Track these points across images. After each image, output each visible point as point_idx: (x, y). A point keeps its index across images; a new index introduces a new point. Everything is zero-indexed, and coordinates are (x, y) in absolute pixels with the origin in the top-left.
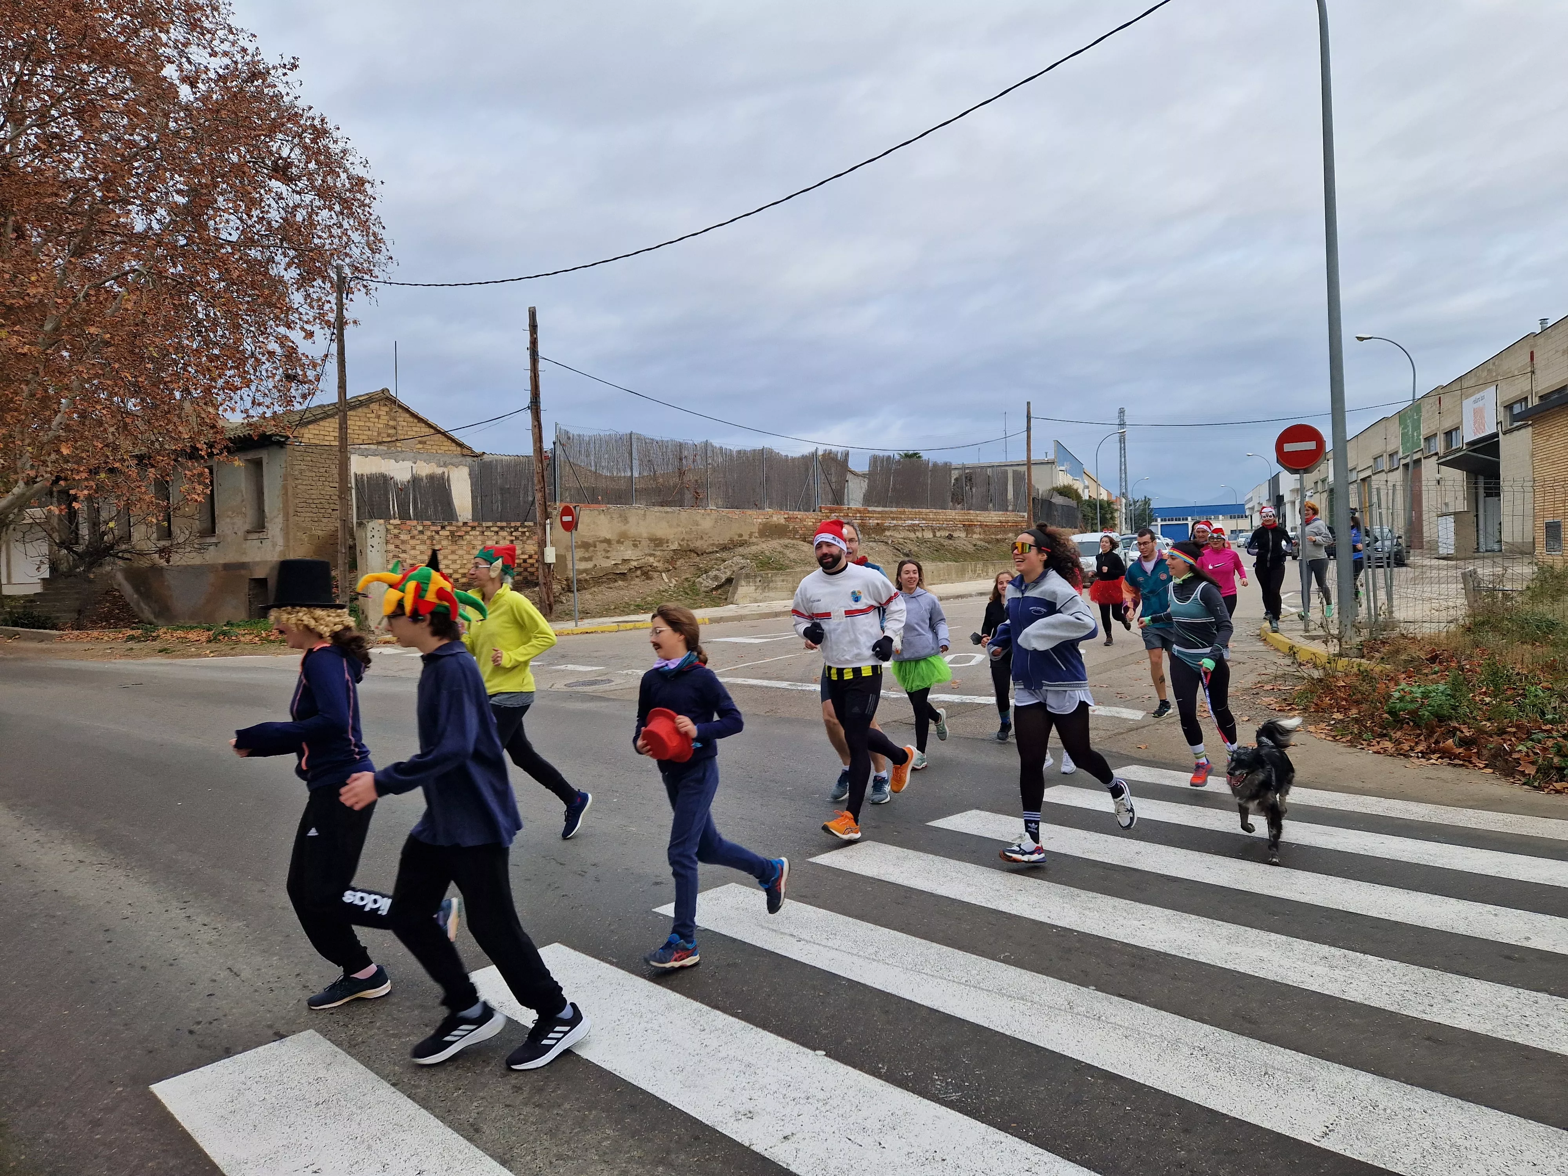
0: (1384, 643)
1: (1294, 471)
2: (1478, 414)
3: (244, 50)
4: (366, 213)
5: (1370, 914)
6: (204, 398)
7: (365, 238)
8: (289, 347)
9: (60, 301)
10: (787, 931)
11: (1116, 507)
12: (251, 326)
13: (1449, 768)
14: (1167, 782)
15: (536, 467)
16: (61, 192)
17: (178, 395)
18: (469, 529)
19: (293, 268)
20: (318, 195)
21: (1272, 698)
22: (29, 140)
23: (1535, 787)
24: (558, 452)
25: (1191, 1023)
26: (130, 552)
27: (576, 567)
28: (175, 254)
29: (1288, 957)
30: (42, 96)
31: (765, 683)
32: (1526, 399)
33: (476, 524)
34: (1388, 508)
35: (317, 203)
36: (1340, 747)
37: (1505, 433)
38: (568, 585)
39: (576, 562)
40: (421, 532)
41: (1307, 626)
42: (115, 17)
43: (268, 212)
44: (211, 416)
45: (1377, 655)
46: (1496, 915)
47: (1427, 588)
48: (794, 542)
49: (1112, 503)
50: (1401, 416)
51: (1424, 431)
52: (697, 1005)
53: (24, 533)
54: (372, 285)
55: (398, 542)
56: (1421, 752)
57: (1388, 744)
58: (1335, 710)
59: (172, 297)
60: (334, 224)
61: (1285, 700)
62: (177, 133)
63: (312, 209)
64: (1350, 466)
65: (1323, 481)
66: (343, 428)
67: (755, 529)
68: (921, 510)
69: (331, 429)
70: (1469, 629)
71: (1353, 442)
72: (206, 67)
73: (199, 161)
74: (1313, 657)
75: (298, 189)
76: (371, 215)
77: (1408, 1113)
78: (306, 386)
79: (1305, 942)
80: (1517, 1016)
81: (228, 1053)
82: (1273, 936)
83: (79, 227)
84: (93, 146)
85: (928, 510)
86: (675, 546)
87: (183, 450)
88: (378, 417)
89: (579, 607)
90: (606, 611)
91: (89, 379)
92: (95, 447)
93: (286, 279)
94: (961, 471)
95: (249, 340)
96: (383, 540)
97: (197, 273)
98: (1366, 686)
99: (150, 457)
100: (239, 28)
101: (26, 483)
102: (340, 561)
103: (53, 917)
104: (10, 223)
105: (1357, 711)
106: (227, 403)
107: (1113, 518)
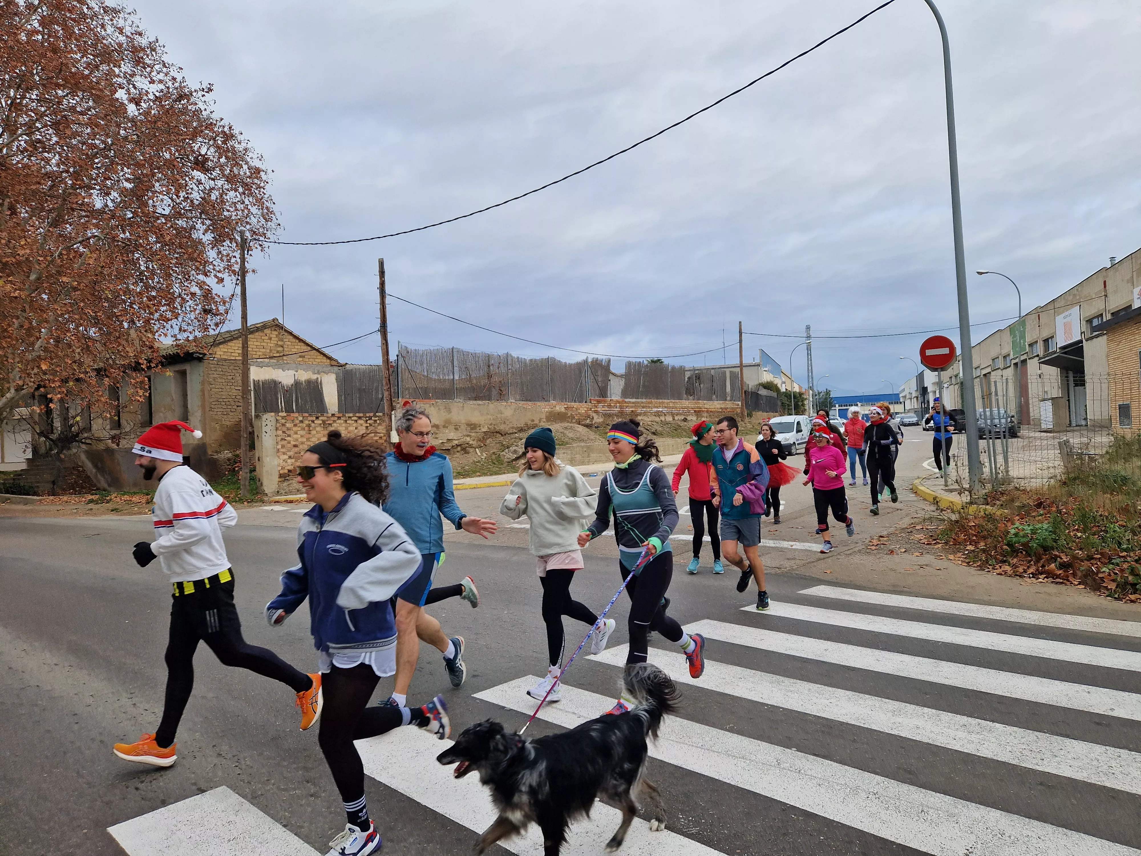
0: (1003, 493)
1: (934, 370)
2: (1067, 327)
3: (174, 79)
4: (261, 193)
5: (996, 693)
6: (145, 327)
7: (261, 211)
8: (206, 289)
9: (41, 259)
10: (570, 710)
11: (805, 397)
12: (178, 275)
13: (1053, 585)
14: (847, 598)
15: (384, 373)
16: (42, 181)
17: (126, 325)
18: (336, 418)
19: (209, 233)
20: (227, 181)
21: (922, 535)
22: (20, 145)
23: (1115, 598)
24: (400, 362)
25: (867, 774)
26: (91, 439)
28: (125, 224)
29: (937, 725)
30: (30, 113)
32: (1102, 315)
33: (341, 415)
34: (1003, 395)
35: (226, 186)
36: (972, 570)
37: (1087, 340)
40: (302, 422)
41: (946, 481)
42: (82, 57)
43: (191, 193)
44: (150, 340)
45: (998, 502)
46: (1089, 692)
47: (1033, 454)
48: (572, 425)
49: (803, 394)
50: (1011, 328)
51: (1029, 339)
53: (14, 426)
54: (266, 244)
55: (284, 429)
56: (1032, 573)
57: (1007, 568)
58: (968, 543)
59: (122, 255)
60: (238, 201)
61: (931, 536)
62: (125, 138)
63: (223, 191)
64: (974, 366)
65: (956, 376)
66: (245, 346)
67: (544, 416)
68: (664, 401)
69: (236, 348)
70: (1065, 483)
71: (977, 347)
72: (147, 91)
73: (142, 158)
74: (951, 505)
75: (213, 177)
76: (265, 194)
77: (1026, 839)
78: (218, 317)
79: (949, 714)
80: (1106, 767)
81: (164, 803)
82: (926, 710)
83: (55, 206)
84: (65, 148)
85: (669, 401)
86: (485, 429)
87: (129, 365)
88: (270, 339)
91: (62, 314)
92: (66, 363)
93: (204, 241)
94: (692, 372)
95: (177, 285)
96: (274, 428)
97: (140, 237)
98: (990, 526)
99: (105, 370)
100: (170, 63)
101: (16, 390)
102: (242, 443)
103: (36, 705)
104: (6, 203)
105: (984, 544)
106: (161, 330)
107: (803, 405)
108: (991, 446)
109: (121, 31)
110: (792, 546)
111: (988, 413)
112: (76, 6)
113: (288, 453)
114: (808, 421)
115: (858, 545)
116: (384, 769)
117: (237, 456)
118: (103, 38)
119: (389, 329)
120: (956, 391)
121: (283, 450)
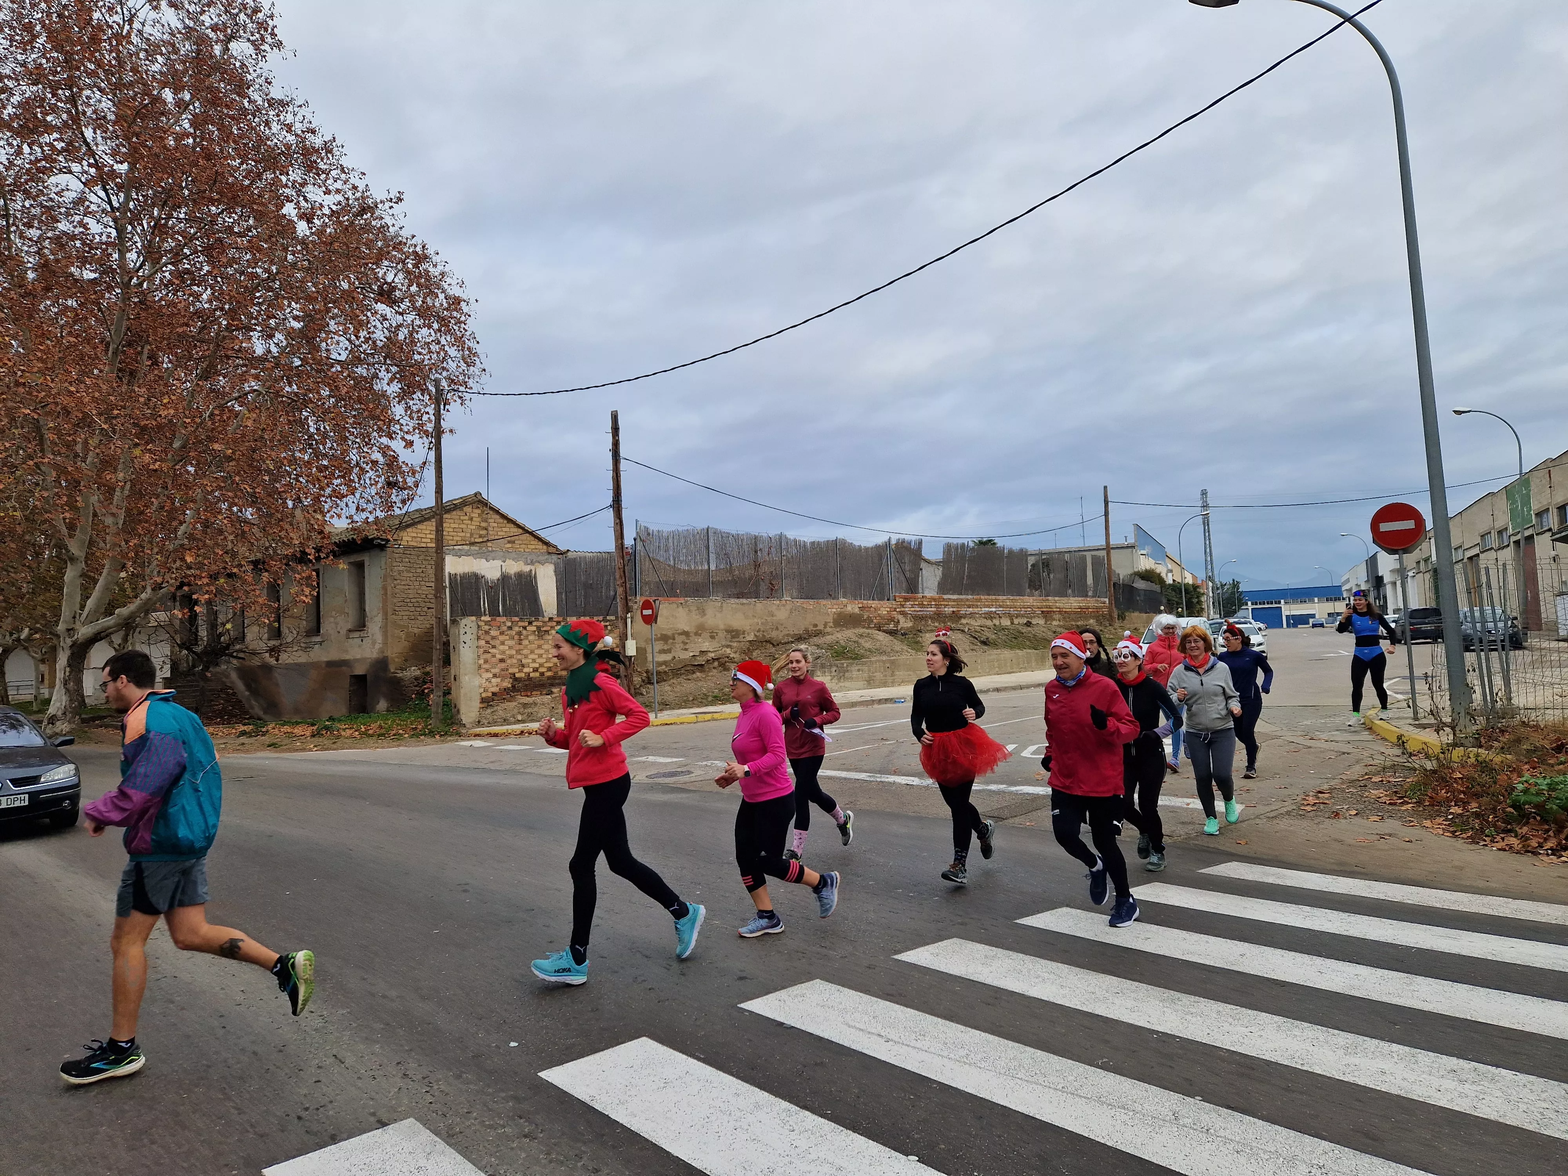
0: (1503, 731)
1: (1392, 552)
3: (355, 188)
4: (462, 330)
5: (1501, 1024)
6: (314, 505)
7: (461, 352)
8: (390, 455)
9: (188, 421)
10: (874, 1030)
11: (1202, 591)
12: (356, 437)
14: (1270, 880)
15: (618, 563)
16: (191, 323)
17: (290, 504)
18: (555, 624)
19: (395, 383)
20: (418, 315)
21: (1381, 791)
22: (164, 277)
24: (638, 548)
25: (1307, 1139)
26: (244, 652)
27: (656, 659)
28: (291, 374)
29: (1413, 1070)
30: (177, 236)
31: (844, 774)
33: (561, 619)
34: (1500, 588)
35: (417, 322)
36: (1459, 843)
38: (648, 677)
39: (655, 654)
40: (510, 628)
41: (1416, 713)
42: (242, 164)
43: (374, 332)
44: (320, 523)
45: (1496, 744)
47: (1548, 673)
48: (870, 631)
49: (1198, 587)
50: (1508, 490)
51: (1535, 506)
52: (785, 1104)
53: (150, 636)
54: (467, 396)
55: (488, 638)
56: (1551, 849)
57: (1513, 841)
58: (1453, 804)
59: (287, 414)
60: (432, 341)
61: (1396, 792)
62: (294, 265)
63: (413, 328)
64: (1454, 544)
65: (1426, 560)
66: (439, 530)
67: (830, 619)
68: (998, 597)
69: (428, 532)
71: (1455, 519)
72: (321, 204)
73: (314, 289)
74: (1425, 747)
75: (401, 310)
76: (466, 331)
78: (406, 492)
79: (1431, 1054)
81: (334, 1139)
82: (1395, 1047)
83: (207, 353)
84: (219, 279)
85: (1005, 597)
86: (751, 637)
87: (294, 555)
88: (471, 519)
89: (658, 699)
90: (684, 702)
91: (212, 491)
92: (217, 554)
93: (388, 393)
94: (1038, 557)
95: (355, 451)
96: (474, 636)
97: (310, 391)
98: (1486, 778)
99: (264, 563)
100: (351, 168)
101: (153, 589)
102: (435, 657)
103: (172, 1002)
104: (146, 351)
105: (1477, 805)
106: (334, 510)
107: (1199, 602)
108: (1484, 661)
109: (289, 128)
110: (1188, 804)
111: (1477, 614)
112: (235, 100)
113: (493, 670)
115: (1286, 804)
116: (621, 1103)
117: (427, 674)
118: (268, 139)
119: (624, 504)
120: (1427, 582)
121: (486, 666)
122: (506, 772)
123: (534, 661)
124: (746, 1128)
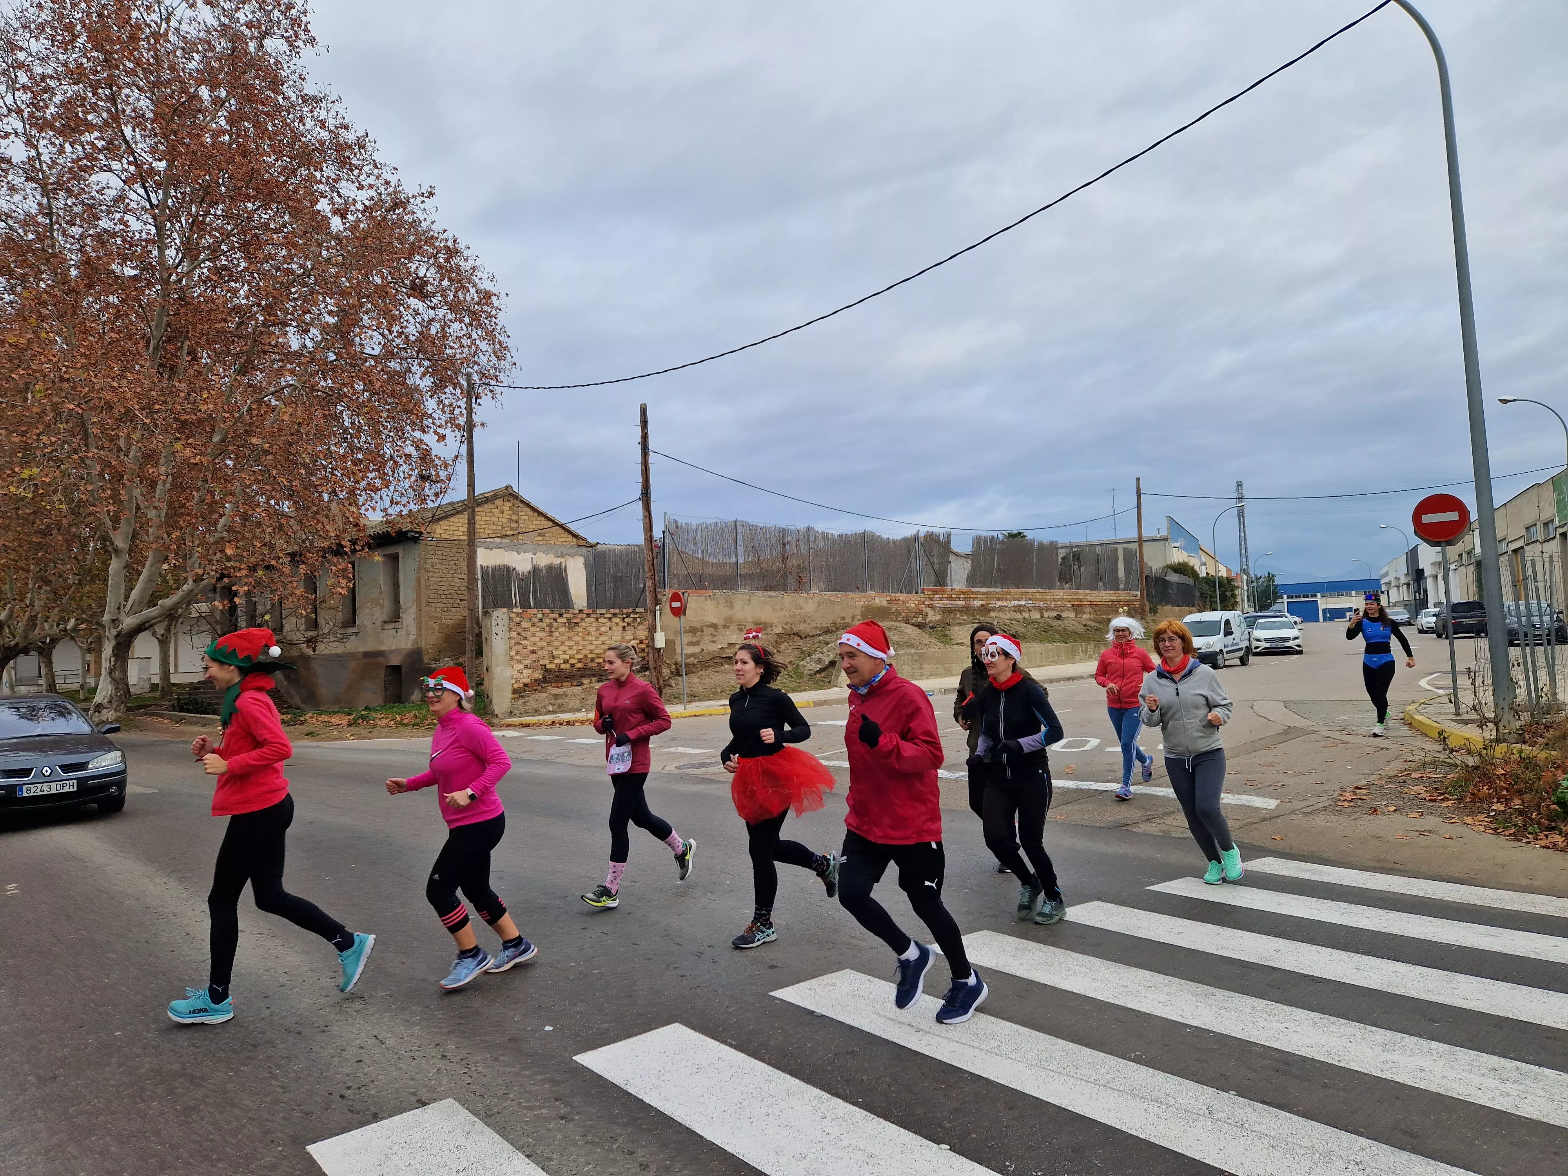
0: (1548, 727)
1: (1435, 544)
3: (387, 183)
4: (492, 324)
5: (1544, 1023)
6: (349, 498)
7: (492, 346)
8: (423, 449)
9: (227, 415)
10: (904, 1020)
11: (1236, 584)
12: (390, 431)
14: (1306, 876)
15: (647, 555)
16: (229, 318)
17: (326, 497)
18: (585, 616)
19: (427, 377)
20: (450, 309)
21: (1421, 787)
22: (203, 273)
24: (667, 541)
25: (1344, 1135)
27: (685, 652)
28: (326, 368)
29: (1452, 1067)
30: (214, 233)
33: (591, 611)
34: (1545, 581)
35: (449, 317)
36: (1502, 841)
38: (677, 669)
39: (684, 646)
40: (541, 620)
41: (1457, 707)
42: (277, 160)
43: (406, 327)
44: (355, 516)
45: (1540, 740)
48: (898, 624)
49: (1232, 580)
50: (1555, 481)
52: (817, 1092)
53: (191, 626)
54: (498, 390)
55: (520, 630)
57: (1558, 838)
58: (1495, 800)
59: (323, 408)
60: (464, 335)
61: (1436, 789)
62: (328, 261)
63: (445, 322)
64: (1499, 536)
65: (1469, 553)
66: (471, 523)
67: (858, 612)
68: (1027, 590)
69: (460, 525)
71: (1502, 510)
72: (354, 200)
73: (348, 284)
74: (1467, 743)
75: (433, 304)
76: (497, 325)
78: (439, 485)
79: (1471, 1052)
81: (376, 1118)
83: (244, 348)
84: (256, 275)
85: (1034, 590)
86: (779, 630)
87: (330, 547)
88: (502, 512)
89: (687, 691)
90: (713, 694)
91: (250, 484)
92: (254, 546)
93: (421, 387)
94: (1068, 550)
95: (388, 445)
96: (506, 628)
97: (345, 385)
98: (1529, 774)
99: (301, 555)
100: (383, 163)
101: (194, 581)
102: (468, 648)
104: (185, 347)
105: (1520, 802)
106: (369, 503)
107: (1234, 596)
108: (1529, 655)
109: (323, 124)
111: (1523, 608)
112: (270, 97)
113: (524, 662)
114: (1242, 620)
115: (1322, 799)
116: (654, 1087)
117: (460, 664)
118: (302, 135)
119: (653, 497)
120: (1470, 574)
121: (518, 657)
122: (538, 762)
123: (565, 652)
124: (778, 1113)
